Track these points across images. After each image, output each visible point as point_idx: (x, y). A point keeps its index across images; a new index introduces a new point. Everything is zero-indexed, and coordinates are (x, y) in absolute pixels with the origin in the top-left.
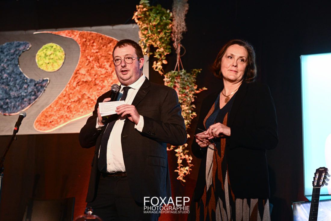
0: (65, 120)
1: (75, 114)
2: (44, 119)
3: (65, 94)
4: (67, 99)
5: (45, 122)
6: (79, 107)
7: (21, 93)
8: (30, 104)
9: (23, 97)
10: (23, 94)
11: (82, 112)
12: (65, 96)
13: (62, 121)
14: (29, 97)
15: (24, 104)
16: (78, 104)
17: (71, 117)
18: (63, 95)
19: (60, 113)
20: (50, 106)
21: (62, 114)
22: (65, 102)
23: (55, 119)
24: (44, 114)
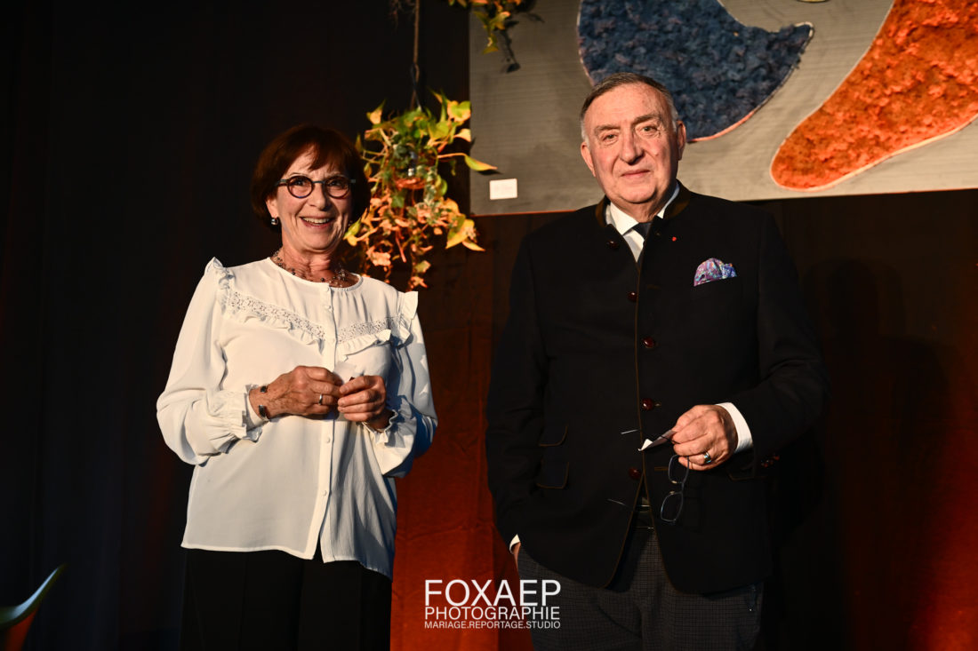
0: (872, 153)
1: (903, 133)
2: (805, 151)
3: (870, 70)
4: (877, 86)
5: (807, 162)
6: (919, 109)
7: (725, 74)
8: (754, 105)
9: (731, 84)
10: (733, 75)
11: (930, 126)
12: (867, 78)
13: (864, 157)
14: (750, 84)
15: (736, 106)
16: (914, 101)
17: (892, 142)
18: (862, 73)
19: (854, 131)
20: (821, 110)
21: (863, 134)
22: (870, 97)
23: (840, 151)
24: (802, 136)
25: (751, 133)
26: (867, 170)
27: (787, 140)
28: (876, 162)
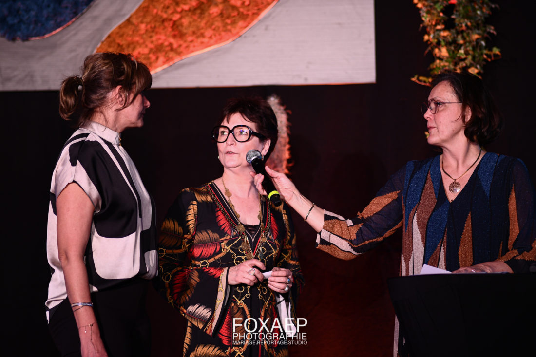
0: (168, 56)
1: (192, 41)
4: (171, 4)
6: (202, 25)
8: (75, 14)
11: (210, 37)
13: (161, 59)
15: (61, 14)
16: (199, 17)
17: (181, 49)
19: (154, 39)
20: (128, 20)
21: (160, 42)
22: (166, 12)
23: (143, 54)
24: (114, 41)
25: (75, 34)
26: (164, 69)
27: (103, 42)
28: (171, 63)
